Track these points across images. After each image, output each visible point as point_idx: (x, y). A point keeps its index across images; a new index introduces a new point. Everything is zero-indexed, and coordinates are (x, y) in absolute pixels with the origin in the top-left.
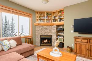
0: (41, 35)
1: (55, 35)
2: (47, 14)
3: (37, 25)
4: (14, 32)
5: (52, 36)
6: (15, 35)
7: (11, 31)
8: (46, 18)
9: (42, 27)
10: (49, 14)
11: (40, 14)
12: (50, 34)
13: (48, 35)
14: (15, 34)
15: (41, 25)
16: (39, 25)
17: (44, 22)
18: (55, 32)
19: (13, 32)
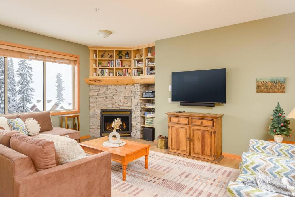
0: (104, 108)
1: (139, 108)
2: (120, 54)
3: (94, 83)
4: (28, 101)
5: (130, 111)
6: (32, 108)
7: (18, 98)
8: (115, 63)
9: (105, 88)
10: (124, 54)
11: (101, 54)
12: (125, 107)
13: (122, 108)
14: (34, 106)
15: (103, 83)
16: (97, 83)
17: (111, 74)
18: (139, 101)
19: (25, 99)
